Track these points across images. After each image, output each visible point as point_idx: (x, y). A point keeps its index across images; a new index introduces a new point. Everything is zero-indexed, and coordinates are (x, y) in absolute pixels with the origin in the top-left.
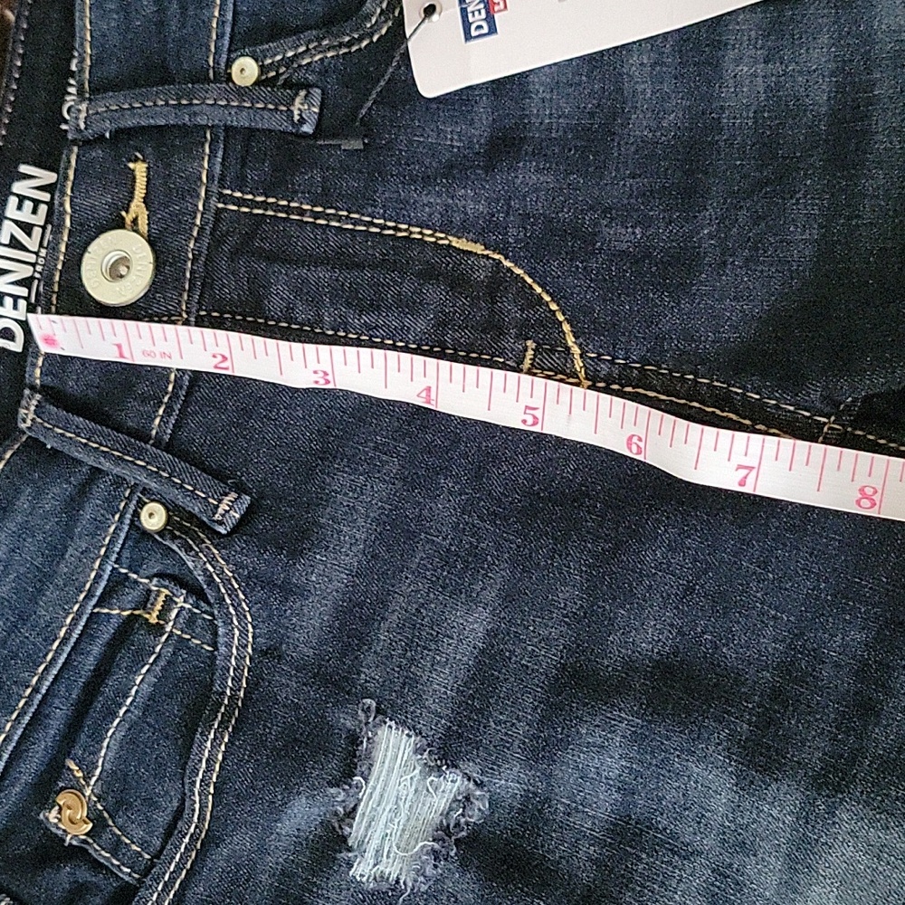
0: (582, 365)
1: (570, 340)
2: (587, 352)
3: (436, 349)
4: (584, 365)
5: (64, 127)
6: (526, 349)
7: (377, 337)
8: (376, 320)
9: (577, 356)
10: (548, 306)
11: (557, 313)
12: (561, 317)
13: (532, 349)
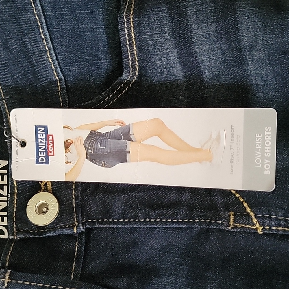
0: (256, 220)
1: (249, 210)
2: (258, 214)
3: (191, 220)
4: (257, 220)
5: (6, 140)
6: (230, 216)
7: (164, 219)
8: (162, 212)
9: (253, 217)
10: (235, 195)
11: (240, 198)
12: (242, 200)
13: (233, 215)
